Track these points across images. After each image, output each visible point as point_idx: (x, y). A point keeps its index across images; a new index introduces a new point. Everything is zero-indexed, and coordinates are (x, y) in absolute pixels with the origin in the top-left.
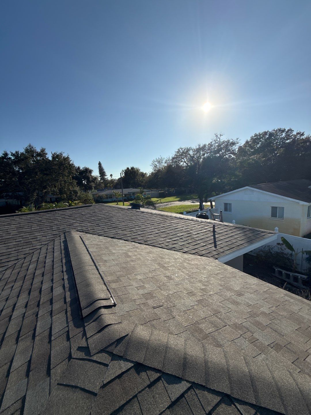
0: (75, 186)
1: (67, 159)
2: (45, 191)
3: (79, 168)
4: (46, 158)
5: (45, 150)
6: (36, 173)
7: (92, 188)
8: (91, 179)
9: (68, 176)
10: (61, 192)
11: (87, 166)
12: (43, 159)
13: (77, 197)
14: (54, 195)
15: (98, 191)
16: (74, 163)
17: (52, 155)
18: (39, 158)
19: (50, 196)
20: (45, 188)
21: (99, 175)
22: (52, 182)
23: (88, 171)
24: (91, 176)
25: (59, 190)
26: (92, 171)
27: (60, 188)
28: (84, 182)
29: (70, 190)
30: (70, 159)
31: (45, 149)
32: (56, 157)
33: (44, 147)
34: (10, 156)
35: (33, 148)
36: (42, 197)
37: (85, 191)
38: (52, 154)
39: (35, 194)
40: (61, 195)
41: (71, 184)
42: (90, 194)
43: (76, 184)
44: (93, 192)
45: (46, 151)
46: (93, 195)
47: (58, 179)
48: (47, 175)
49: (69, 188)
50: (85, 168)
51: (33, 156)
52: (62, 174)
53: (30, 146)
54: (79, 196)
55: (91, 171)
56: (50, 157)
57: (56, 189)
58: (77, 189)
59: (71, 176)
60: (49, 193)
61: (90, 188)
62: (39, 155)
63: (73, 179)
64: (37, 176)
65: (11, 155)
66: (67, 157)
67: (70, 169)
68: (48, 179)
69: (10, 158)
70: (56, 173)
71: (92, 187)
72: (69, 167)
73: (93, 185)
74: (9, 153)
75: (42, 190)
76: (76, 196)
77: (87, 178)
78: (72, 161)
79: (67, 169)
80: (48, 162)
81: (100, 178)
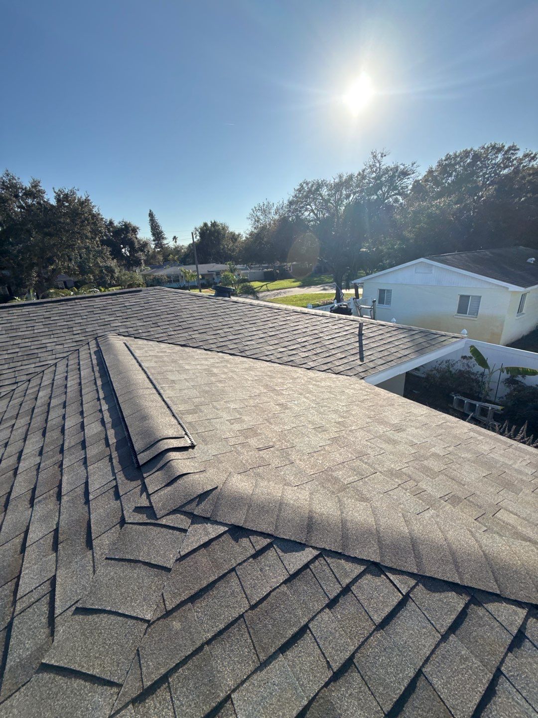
0: (108, 258)
1: (85, 203)
2: (52, 267)
3: (111, 223)
4: (44, 201)
5: (40, 184)
6: (29, 232)
7: (141, 263)
8: (137, 246)
9: (92, 238)
10: (83, 270)
11: (128, 220)
12: (39, 203)
13: (114, 280)
14: (70, 276)
15: (152, 268)
16: (101, 212)
17: (55, 195)
18: (30, 201)
19: (62, 277)
20: (51, 261)
21: (152, 239)
22: (63, 251)
23: (130, 229)
24: (136, 238)
25: (78, 267)
26: (138, 228)
27: (80, 262)
28: (123, 250)
29: (100, 267)
30: (93, 204)
31: (39, 182)
32: (63, 198)
33: (37, 178)
35: (14, 178)
36: (47, 280)
37: (128, 269)
38: (55, 192)
39: (35, 275)
40: (83, 275)
41: (100, 253)
42: (138, 274)
43: (110, 255)
44: (144, 270)
45: (42, 186)
46: (144, 276)
47: (74, 245)
48: (50, 235)
49: (98, 263)
50: (123, 223)
51: (17, 196)
52: (79, 233)
53: (8, 175)
54: (118, 278)
55: (135, 230)
56: (50, 199)
57: (72, 265)
58: (113, 263)
59: (97, 239)
60: (60, 273)
61: (138, 263)
62: (29, 194)
63: (102, 245)
64: (32, 239)
66: (86, 200)
67: (95, 224)
68: (54, 245)
70: (68, 231)
71: (140, 260)
72: (93, 219)
73: (142, 256)
75: (48, 267)
76: (112, 277)
77: (130, 244)
78: (97, 207)
79: (89, 223)
80: (51, 210)
81: (153, 243)
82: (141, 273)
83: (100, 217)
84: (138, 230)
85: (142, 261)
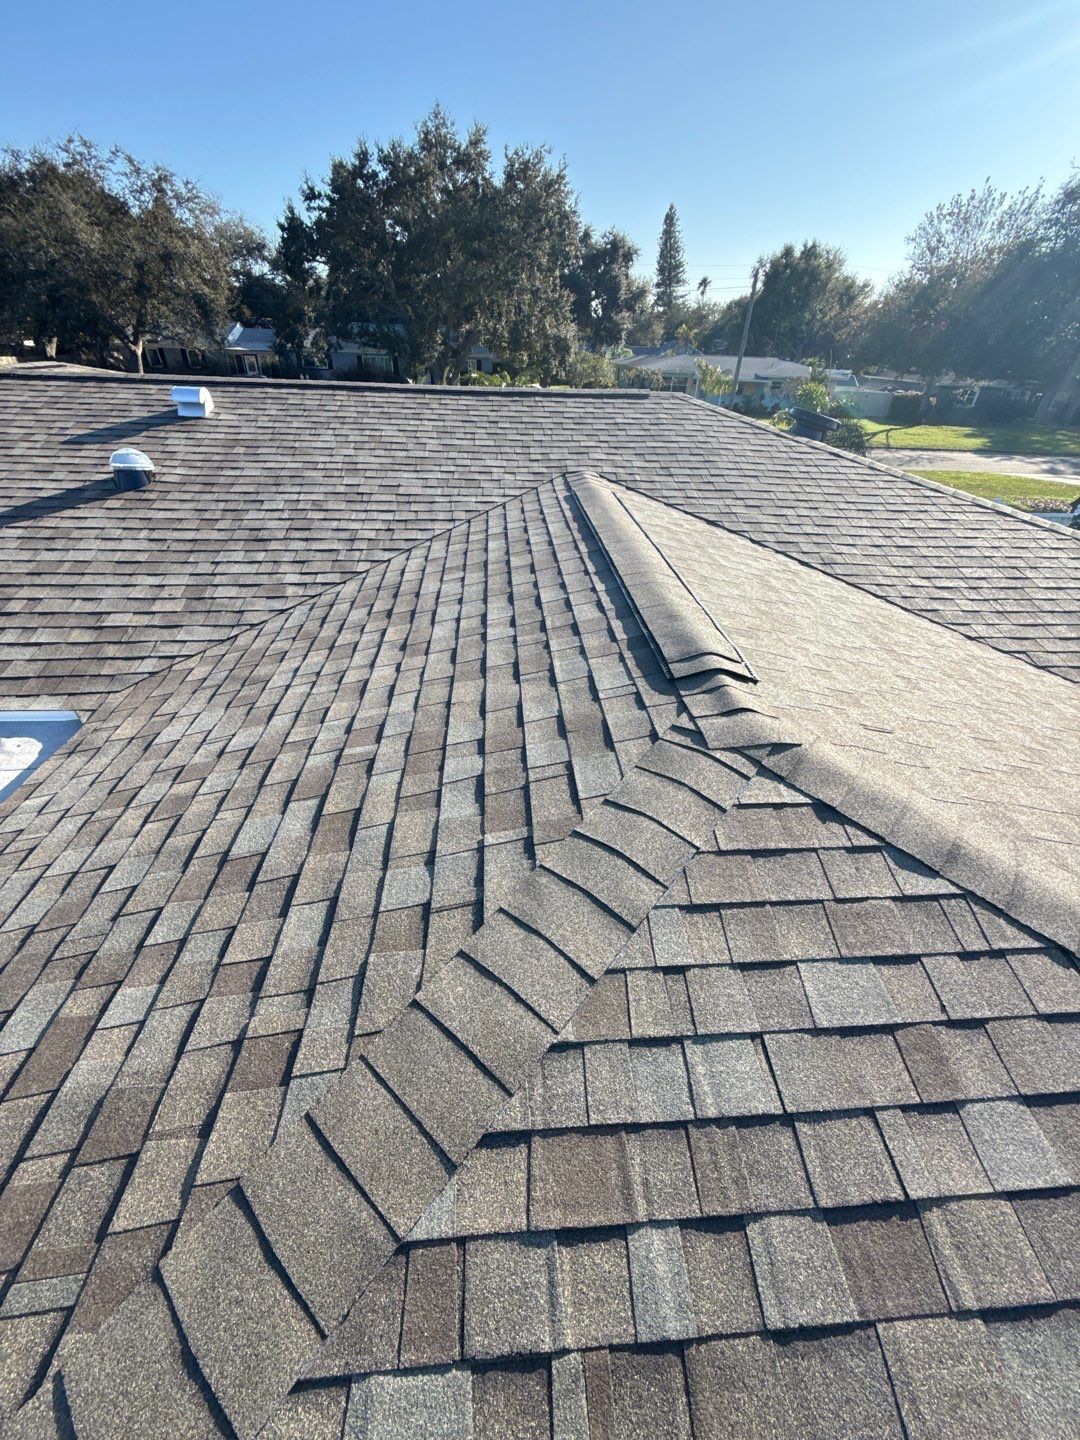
0: (565, 319)
1: (554, 185)
2: (468, 327)
3: (587, 235)
4: (484, 179)
5: (485, 138)
6: (447, 248)
7: (620, 339)
8: (623, 295)
9: (549, 269)
10: (517, 341)
11: (621, 231)
12: (474, 182)
13: (564, 369)
14: (491, 350)
15: (637, 353)
16: (580, 209)
17: (506, 162)
18: (460, 178)
19: (479, 351)
20: (468, 314)
21: (655, 281)
22: (493, 293)
23: (621, 252)
24: (627, 276)
25: (510, 332)
26: (636, 252)
27: (515, 323)
28: (594, 304)
29: (546, 337)
30: (569, 187)
31: (484, 132)
32: (518, 171)
34: (374, 165)
35: (444, 124)
36: (456, 353)
37: (593, 348)
38: (507, 157)
39: (439, 339)
40: (512, 351)
41: (554, 306)
42: (608, 361)
43: (571, 311)
44: (621, 355)
45: (487, 143)
47: (515, 283)
48: (479, 256)
49: (544, 327)
50: (611, 238)
51: (442, 166)
52: (529, 256)
53: (436, 117)
54: (571, 366)
55: (628, 256)
56: (495, 173)
57: (501, 327)
58: (570, 331)
59: (557, 272)
60: (478, 340)
61: (613, 338)
62: (462, 160)
63: (561, 287)
65: (380, 161)
66: (558, 176)
67: (561, 235)
68: (482, 279)
69: (375, 174)
71: (620, 331)
72: (560, 224)
73: (625, 320)
74: (373, 150)
75: (459, 325)
76: (562, 362)
77: (612, 289)
78: (575, 196)
79: (552, 233)
80: (493, 199)
81: (655, 291)
82: (614, 361)
83: (576, 219)
84: (634, 257)
85: (623, 334)
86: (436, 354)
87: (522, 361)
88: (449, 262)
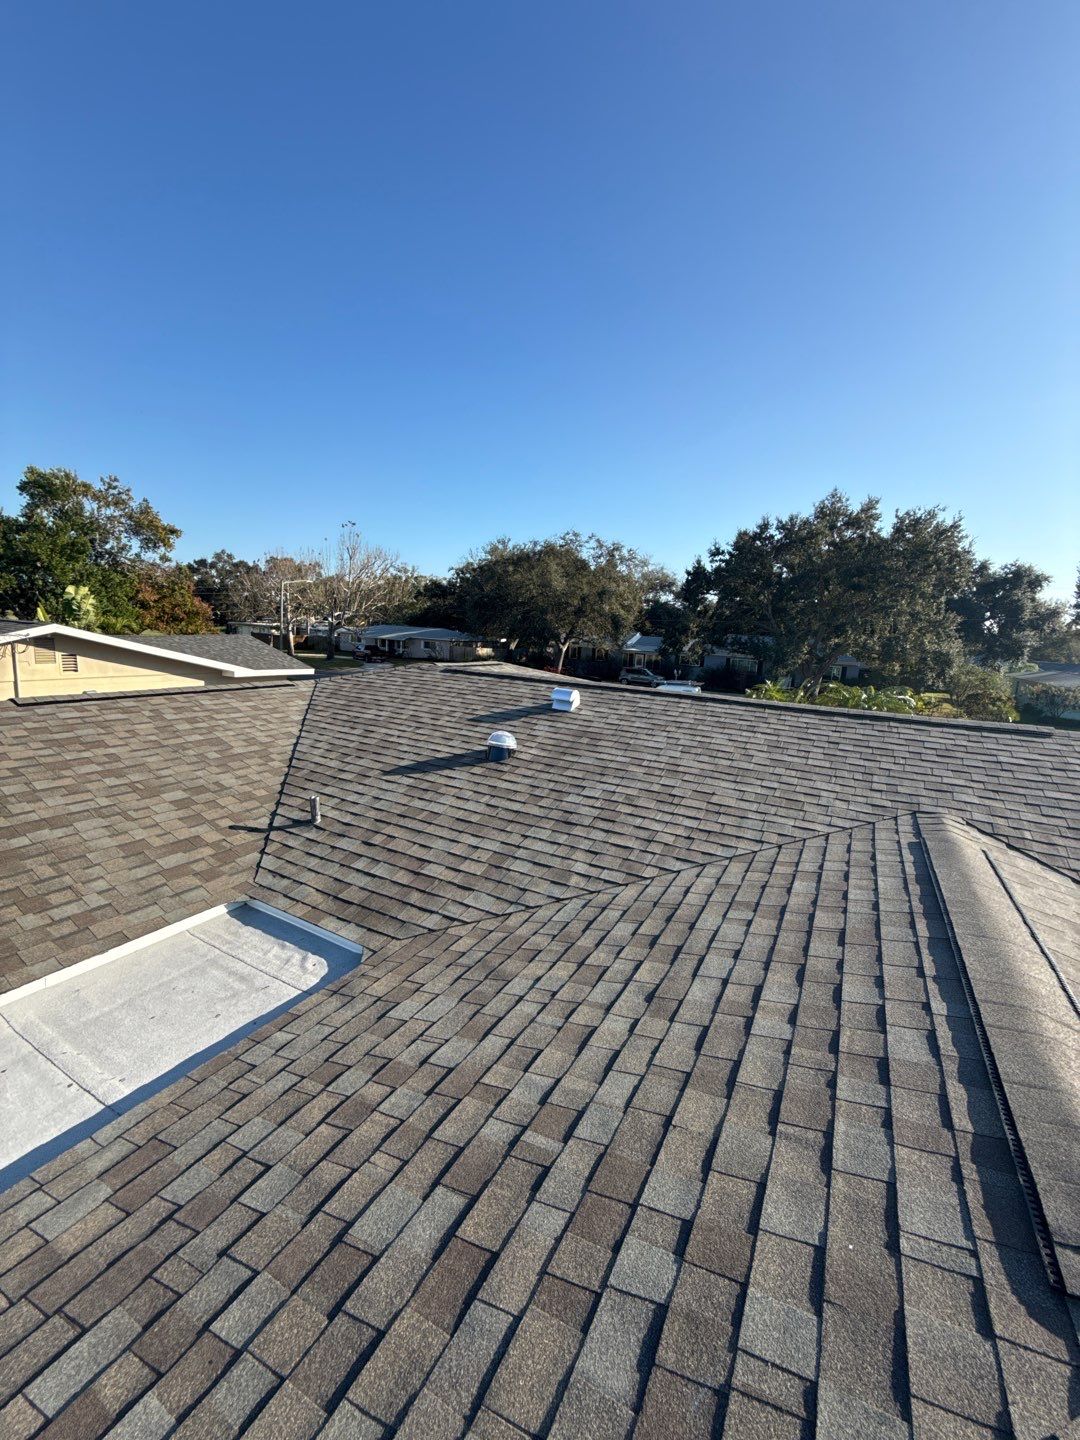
0: (949, 636)
3: (984, 567)
4: (872, 533)
5: (877, 506)
7: (1022, 654)
8: (1027, 615)
10: (888, 652)
12: (862, 537)
14: (858, 659)
16: (974, 549)
19: (847, 659)
21: (1074, 601)
23: (1026, 580)
24: (1033, 600)
25: (883, 646)
28: (987, 623)
29: (924, 651)
30: (963, 533)
31: (877, 502)
33: (875, 495)
34: (772, 531)
36: (820, 660)
37: (984, 663)
38: (897, 516)
43: (956, 631)
46: (1017, 683)
47: (893, 607)
48: (858, 588)
50: (1013, 568)
53: (833, 497)
54: (951, 677)
55: (1037, 582)
56: (885, 528)
58: (954, 647)
60: (847, 651)
61: (1013, 652)
63: (946, 611)
65: (778, 528)
67: (951, 571)
69: (772, 537)
72: (950, 562)
73: (1031, 639)
74: (773, 522)
76: (941, 674)
78: (970, 539)
79: (939, 569)
80: (878, 547)
81: (1073, 611)
82: (1010, 675)
83: (969, 557)
84: (1044, 584)
85: (1026, 651)
86: (800, 662)
87: (893, 671)
88: (826, 593)
